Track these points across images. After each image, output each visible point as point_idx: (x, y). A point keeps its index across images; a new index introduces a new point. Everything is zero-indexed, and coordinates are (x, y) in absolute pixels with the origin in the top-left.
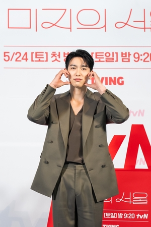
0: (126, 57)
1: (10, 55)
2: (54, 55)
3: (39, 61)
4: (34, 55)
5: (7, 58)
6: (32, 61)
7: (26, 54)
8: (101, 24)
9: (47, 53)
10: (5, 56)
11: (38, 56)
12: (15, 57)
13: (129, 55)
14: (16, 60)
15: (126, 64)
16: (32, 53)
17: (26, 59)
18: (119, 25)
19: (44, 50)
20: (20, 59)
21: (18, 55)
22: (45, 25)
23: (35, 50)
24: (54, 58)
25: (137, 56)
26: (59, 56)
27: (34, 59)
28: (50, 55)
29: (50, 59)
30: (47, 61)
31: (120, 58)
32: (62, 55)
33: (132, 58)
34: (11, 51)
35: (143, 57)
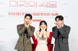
0: (42, 14)
1: (10, 13)
2: (22, 13)
5: (9, 14)
7: (15, 13)
8: (35, 5)
11: (18, 14)
12: (12, 14)
13: (43, 14)
15: (42, 16)
17: (15, 15)
18: (40, 6)
19: (20, 12)
20: (13, 14)
22: (20, 5)
23: (17, 12)
24: (22, 14)
25: (45, 14)
26: (24, 14)
27: (17, 14)
28: (21, 14)
31: (40, 14)
32: (25, 13)
33: (44, 14)
34: (11, 12)
35: (47, 14)
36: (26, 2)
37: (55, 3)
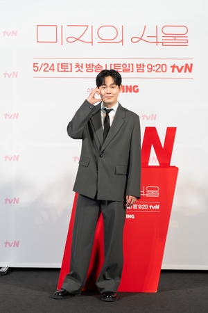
0: (140, 68)
1: (39, 66)
2: (77, 66)
3: (65, 71)
4: (60, 66)
5: (36, 69)
6: (58, 71)
7: (53, 65)
8: (119, 39)
9: (71, 64)
10: (34, 67)
11: (64, 67)
12: (43, 68)
13: (144, 66)
14: (44, 71)
15: (140, 74)
16: (58, 64)
17: (53, 70)
18: (134, 40)
19: (69, 61)
20: (48, 69)
21: (46, 66)
22: (70, 40)
23: (61, 61)
24: (77, 69)
25: (150, 67)
26: (82, 66)
27: (60, 69)
28: (74, 66)
29: (74, 70)
30: (71, 71)
31: (135, 69)
32: (84, 66)
33: (145, 69)
34: (40, 62)
35: (155, 68)
36: (90, 28)
37: (183, 31)
